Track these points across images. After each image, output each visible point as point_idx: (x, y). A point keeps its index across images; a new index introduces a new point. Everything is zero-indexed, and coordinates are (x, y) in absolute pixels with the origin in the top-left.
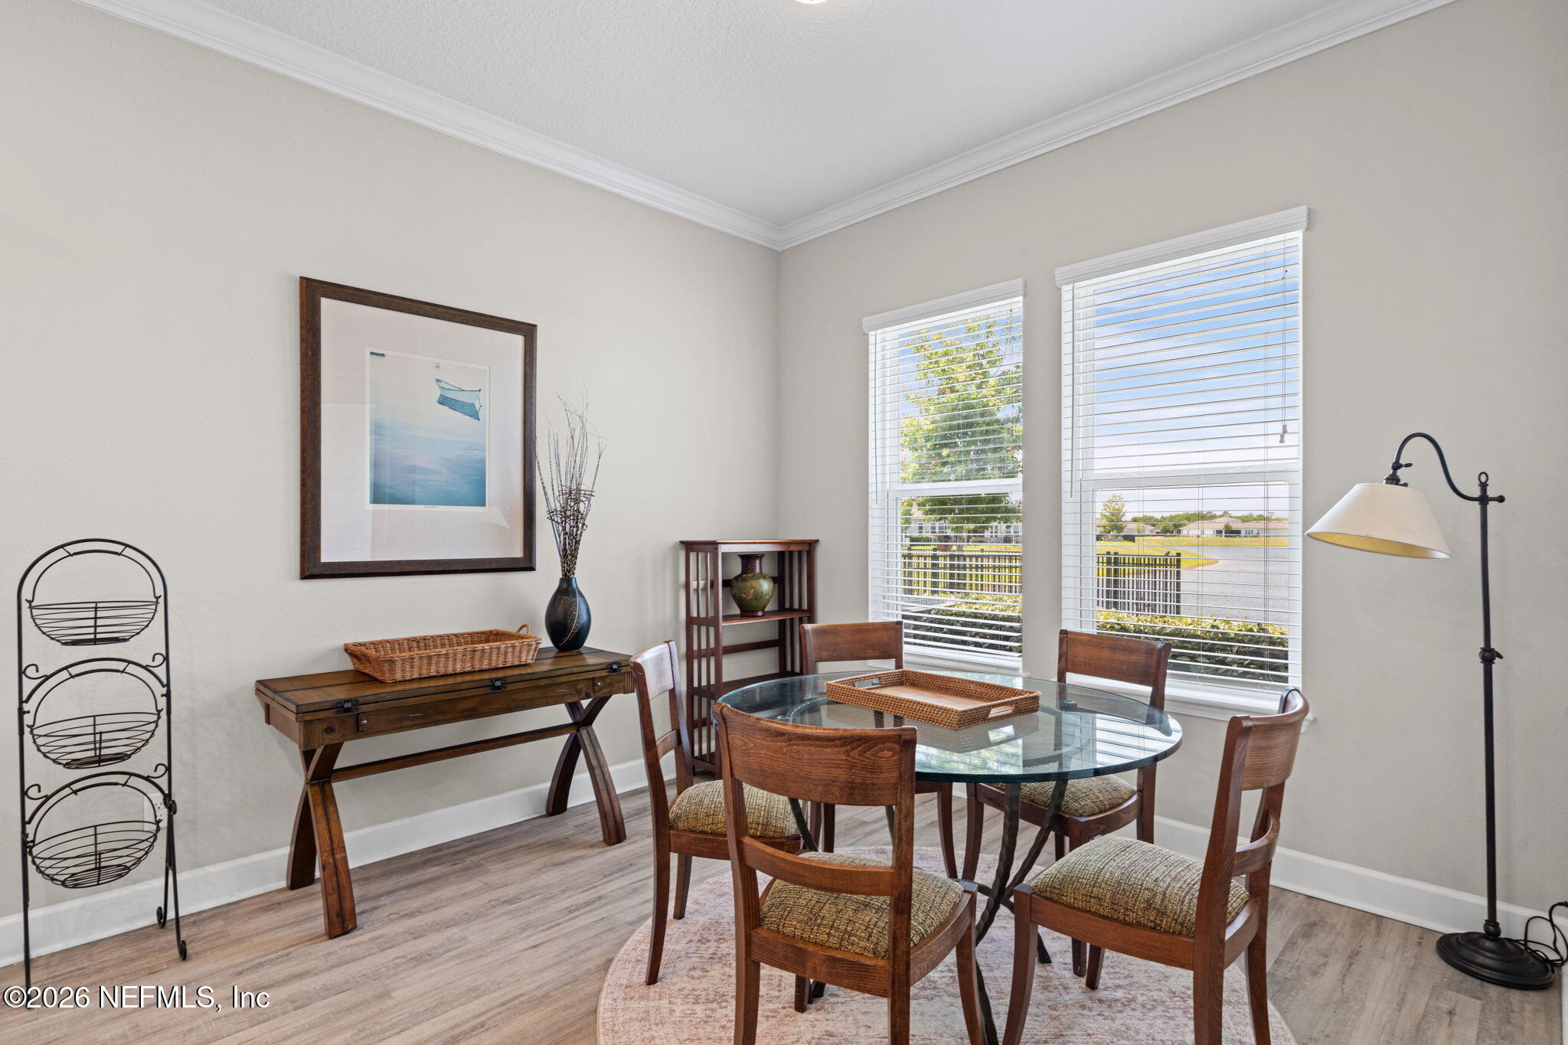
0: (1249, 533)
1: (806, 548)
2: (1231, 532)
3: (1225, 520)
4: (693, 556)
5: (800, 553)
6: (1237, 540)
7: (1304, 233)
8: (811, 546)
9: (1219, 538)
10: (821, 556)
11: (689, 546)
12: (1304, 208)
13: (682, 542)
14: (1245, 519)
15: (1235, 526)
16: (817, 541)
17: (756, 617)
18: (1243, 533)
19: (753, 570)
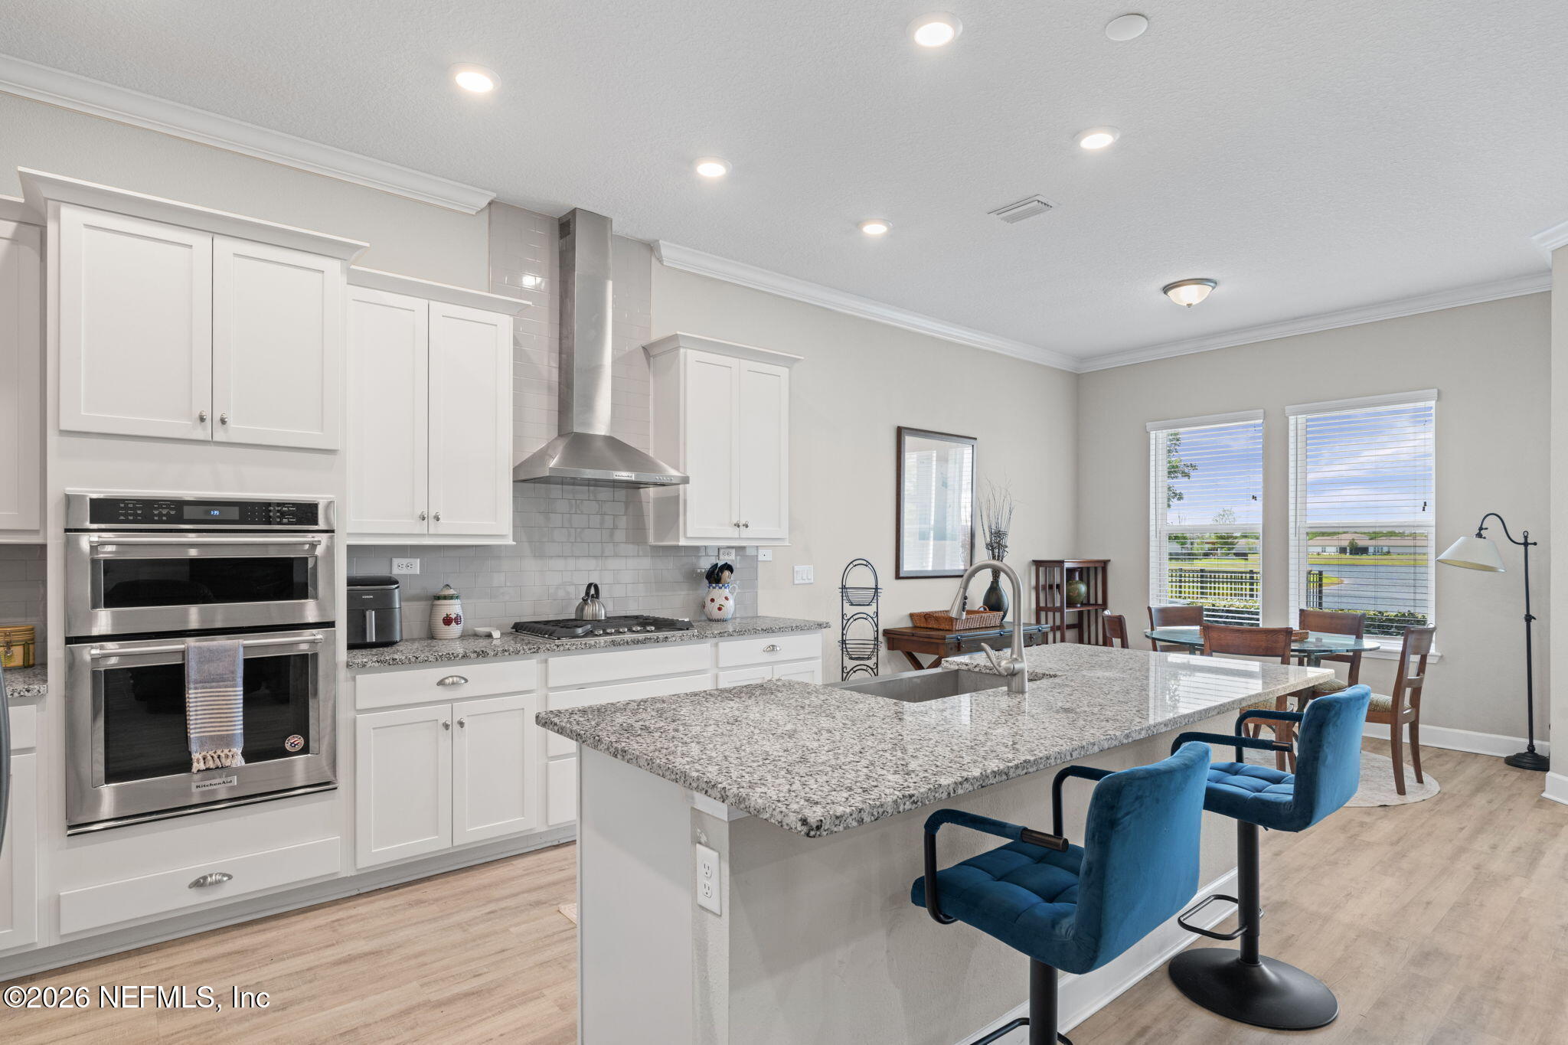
0: (1378, 551)
1: (1103, 565)
2: (1358, 550)
3: (1349, 537)
4: (1041, 569)
5: (1096, 568)
6: (1363, 559)
7: (1436, 403)
8: (1104, 564)
9: (1343, 556)
10: (1110, 569)
11: (1038, 564)
12: (1436, 390)
13: (1033, 561)
14: (1374, 536)
15: (1362, 542)
16: (1109, 561)
17: (1076, 607)
18: (1371, 550)
19: (1074, 578)
